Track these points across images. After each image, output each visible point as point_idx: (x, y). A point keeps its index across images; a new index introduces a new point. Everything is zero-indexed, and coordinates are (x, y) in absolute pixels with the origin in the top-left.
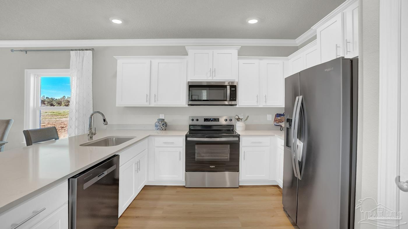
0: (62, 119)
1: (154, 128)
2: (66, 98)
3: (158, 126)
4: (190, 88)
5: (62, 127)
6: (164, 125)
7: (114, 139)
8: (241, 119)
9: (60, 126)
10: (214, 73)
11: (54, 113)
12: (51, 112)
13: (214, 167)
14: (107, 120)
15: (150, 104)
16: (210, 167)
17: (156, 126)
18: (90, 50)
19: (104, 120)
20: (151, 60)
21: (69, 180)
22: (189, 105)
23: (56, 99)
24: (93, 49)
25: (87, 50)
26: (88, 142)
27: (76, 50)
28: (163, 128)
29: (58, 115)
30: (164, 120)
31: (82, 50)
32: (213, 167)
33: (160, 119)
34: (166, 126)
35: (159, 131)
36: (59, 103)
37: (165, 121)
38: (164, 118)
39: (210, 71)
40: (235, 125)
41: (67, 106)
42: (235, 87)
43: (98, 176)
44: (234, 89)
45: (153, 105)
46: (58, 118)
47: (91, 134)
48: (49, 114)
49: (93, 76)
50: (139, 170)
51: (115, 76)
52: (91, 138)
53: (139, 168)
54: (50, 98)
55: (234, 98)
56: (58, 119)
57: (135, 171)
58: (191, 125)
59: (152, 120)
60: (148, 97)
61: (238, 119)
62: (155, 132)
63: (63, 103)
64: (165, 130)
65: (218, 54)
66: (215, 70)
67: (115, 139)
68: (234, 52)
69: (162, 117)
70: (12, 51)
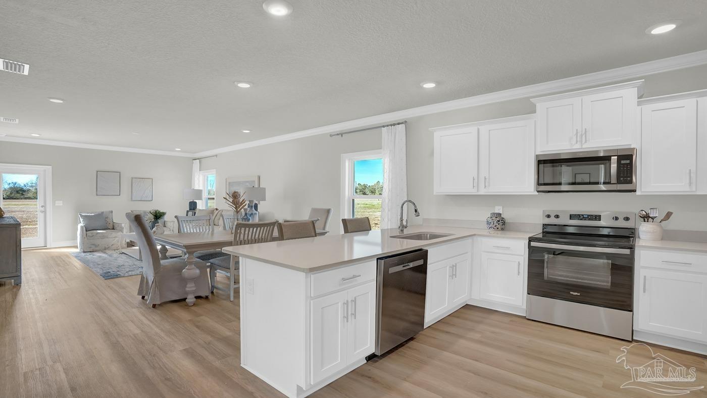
0: (375, 214)
1: (486, 226)
2: (381, 184)
3: (491, 223)
4: (540, 165)
5: (376, 224)
6: (500, 222)
7: (428, 235)
8: (653, 218)
9: (374, 222)
10: (584, 136)
11: (367, 205)
12: (364, 204)
13: (579, 294)
14: (419, 210)
15: (478, 191)
16: (571, 293)
17: (488, 223)
18: (402, 123)
19: (416, 211)
20: (479, 127)
21: (377, 259)
22: (538, 192)
23: (369, 186)
24: (406, 122)
25: (399, 124)
26: (398, 234)
27: (388, 126)
28: (499, 226)
29: (371, 208)
30: (500, 214)
31: (394, 125)
32: (576, 294)
33: (494, 213)
34: (504, 223)
35: (492, 231)
36: (373, 192)
37: (502, 216)
38: (501, 213)
39: (577, 133)
40: (638, 229)
41: (380, 194)
42: (629, 157)
43: (402, 265)
44: (628, 162)
45: (482, 192)
46: (371, 211)
47: (403, 227)
48: (362, 206)
49: (406, 157)
50: (454, 276)
51: (432, 154)
52: (402, 231)
53: (454, 273)
54: (362, 184)
55: (629, 179)
56: (371, 213)
57: (449, 276)
58: (546, 225)
59: (483, 214)
60: (476, 180)
61: (646, 218)
62: (486, 232)
63: (377, 191)
64: (502, 229)
65: (593, 102)
66: (586, 131)
67: (430, 236)
68: (630, 93)
69: (498, 209)
70: (331, 136)
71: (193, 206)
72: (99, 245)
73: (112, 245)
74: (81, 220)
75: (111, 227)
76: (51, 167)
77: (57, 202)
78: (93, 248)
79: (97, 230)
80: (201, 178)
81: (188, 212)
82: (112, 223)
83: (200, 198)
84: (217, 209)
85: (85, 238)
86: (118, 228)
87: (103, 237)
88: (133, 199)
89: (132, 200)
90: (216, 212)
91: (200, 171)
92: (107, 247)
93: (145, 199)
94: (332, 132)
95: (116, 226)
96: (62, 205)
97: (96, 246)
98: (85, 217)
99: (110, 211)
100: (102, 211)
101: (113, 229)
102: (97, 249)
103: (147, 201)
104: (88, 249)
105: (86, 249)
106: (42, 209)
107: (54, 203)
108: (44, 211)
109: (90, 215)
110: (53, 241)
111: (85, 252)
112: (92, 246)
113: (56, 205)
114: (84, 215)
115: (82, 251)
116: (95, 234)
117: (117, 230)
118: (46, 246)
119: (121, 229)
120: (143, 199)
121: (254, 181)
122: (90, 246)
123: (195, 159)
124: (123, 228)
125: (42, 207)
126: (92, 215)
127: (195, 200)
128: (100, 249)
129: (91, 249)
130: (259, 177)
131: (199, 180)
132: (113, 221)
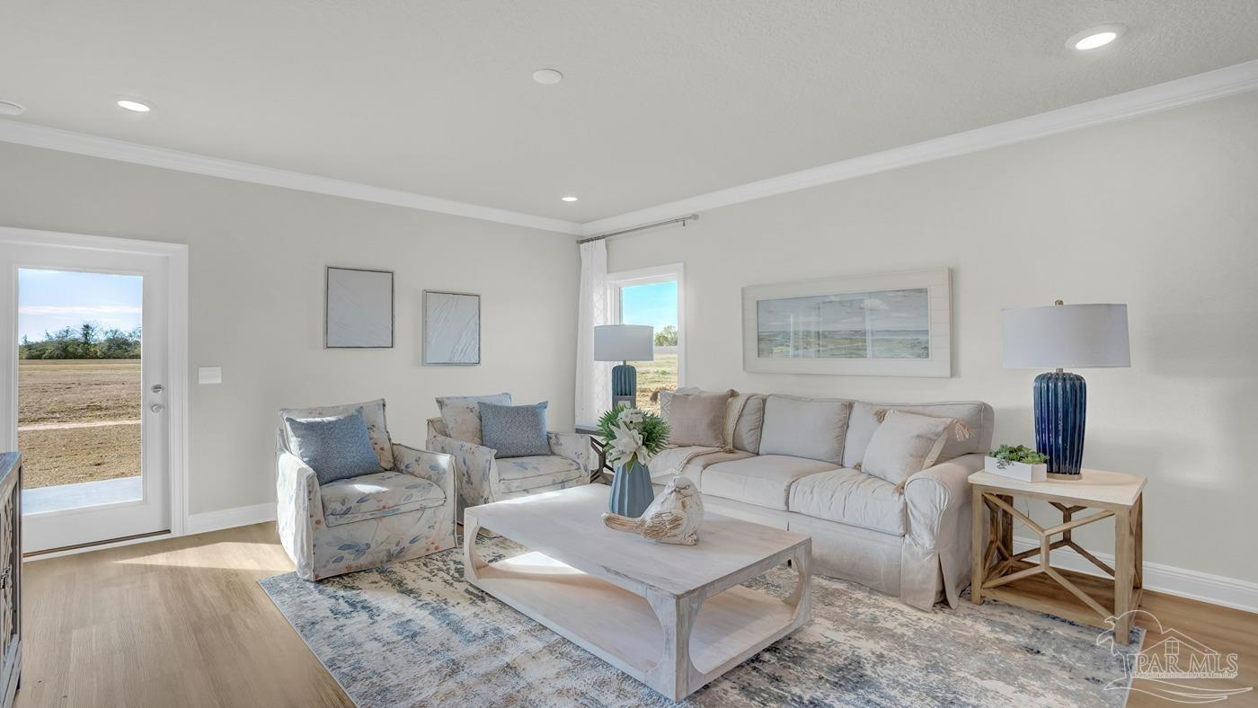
71: (624, 382)
72: (368, 546)
73: (412, 542)
74: (294, 442)
75: (387, 461)
76: (185, 248)
77: (203, 372)
78: (350, 560)
79: (351, 476)
82: (387, 446)
84: (733, 394)
85: (318, 522)
86: (408, 467)
87: (384, 511)
88: (428, 360)
89: (424, 363)
90: (731, 403)
91: (609, 272)
92: (394, 549)
93: (460, 360)
95: (403, 458)
96: (219, 381)
97: (358, 550)
98: (310, 432)
99: (378, 403)
101: (397, 470)
102: (363, 561)
103: (469, 364)
104: (331, 566)
105: (324, 566)
106: (157, 397)
107: (193, 376)
108: (159, 407)
109: (319, 423)
110: (191, 513)
111: (319, 582)
112: (345, 553)
113: (201, 382)
114: (303, 420)
115: (310, 575)
116: (353, 504)
117: (412, 474)
118: (169, 531)
119: (432, 473)
120: (456, 360)
121: (922, 291)
122: (335, 551)
123: (588, 241)
124: (445, 472)
125: (157, 388)
126: (330, 423)
127: (628, 363)
128: (371, 563)
129: (341, 568)
130: (952, 275)
131: (605, 300)
132: (390, 440)
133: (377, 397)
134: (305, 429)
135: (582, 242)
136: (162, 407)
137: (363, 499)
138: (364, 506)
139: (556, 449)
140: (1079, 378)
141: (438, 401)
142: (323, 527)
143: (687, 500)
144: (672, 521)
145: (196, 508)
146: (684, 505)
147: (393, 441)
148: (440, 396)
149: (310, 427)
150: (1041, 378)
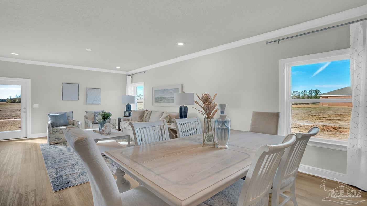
70: (267, 43)
71: (128, 108)
72: (62, 138)
74: (50, 118)
75: (71, 123)
76: (30, 80)
77: (34, 105)
78: (57, 141)
79: (60, 126)
80: (132, 88)
81: (125, 112)
83: (133, 102)
84: (147, 110)
86: (76, 125)
88: (88, 103)
89: (86, 104)
90: (146, 113)
91: (132, 83)
93: (95, 103)
94: (268, 40)
95: (75, 123)
96: (38, 107)
97: (59, 139)
98: (52, 117)
99: (71, 112)
100: (66, 112)
101: (73, 125)
102: (60, 141)
103: (97, 104)
104: (53, 142)
105: (52, 142)
106: (24, 110)
107: (32, 106)
108: (25, 112)
109: (55, 115)
110: (32, 133)
111: (51, 144)
112: (56, 139)
113: (34, 107)
114: (51, 115)
115: (49, 143)
116: (58, 130)
117: (75, 126)
118: (27, 137)
119: (78, 125)
120: (94, 103)
121: (178, 89)
122: (54, 139)
123: (128, 76)
124: (80, 125)
125: (24, 108)
126: (57, 115)
127: (129, 104)
128: (62, 142)
129: (55, 142)
130: (182, 85)
131: (131, 90)
132: (73, 119)
133: (71, 111)
134: (52, 116)
135: (127, 76)
136: (26, 112)
137: (61, 129)
138: (61, 131)
139: (110, 122)
140: (187, 107)
141: (86, 112)
142: (52, 134)
143: (106, 128)
144: (103, 131)
145: (33, 133)
146: (105, 128)
147: (74, 120)
148: (86, 111)
149: (53, 116)
150: (180, 107)
